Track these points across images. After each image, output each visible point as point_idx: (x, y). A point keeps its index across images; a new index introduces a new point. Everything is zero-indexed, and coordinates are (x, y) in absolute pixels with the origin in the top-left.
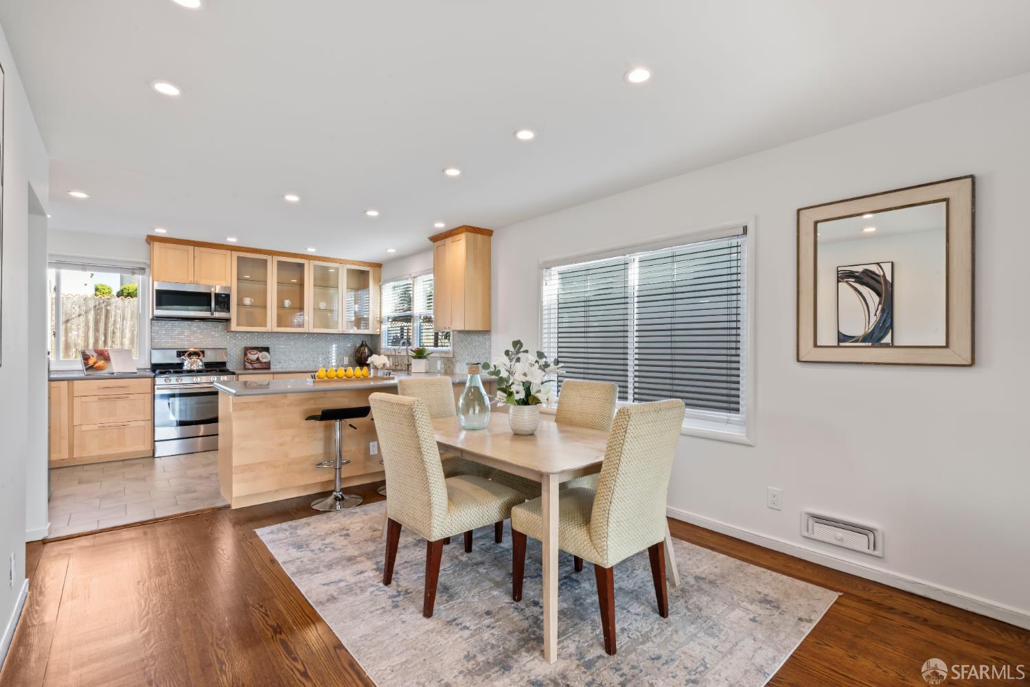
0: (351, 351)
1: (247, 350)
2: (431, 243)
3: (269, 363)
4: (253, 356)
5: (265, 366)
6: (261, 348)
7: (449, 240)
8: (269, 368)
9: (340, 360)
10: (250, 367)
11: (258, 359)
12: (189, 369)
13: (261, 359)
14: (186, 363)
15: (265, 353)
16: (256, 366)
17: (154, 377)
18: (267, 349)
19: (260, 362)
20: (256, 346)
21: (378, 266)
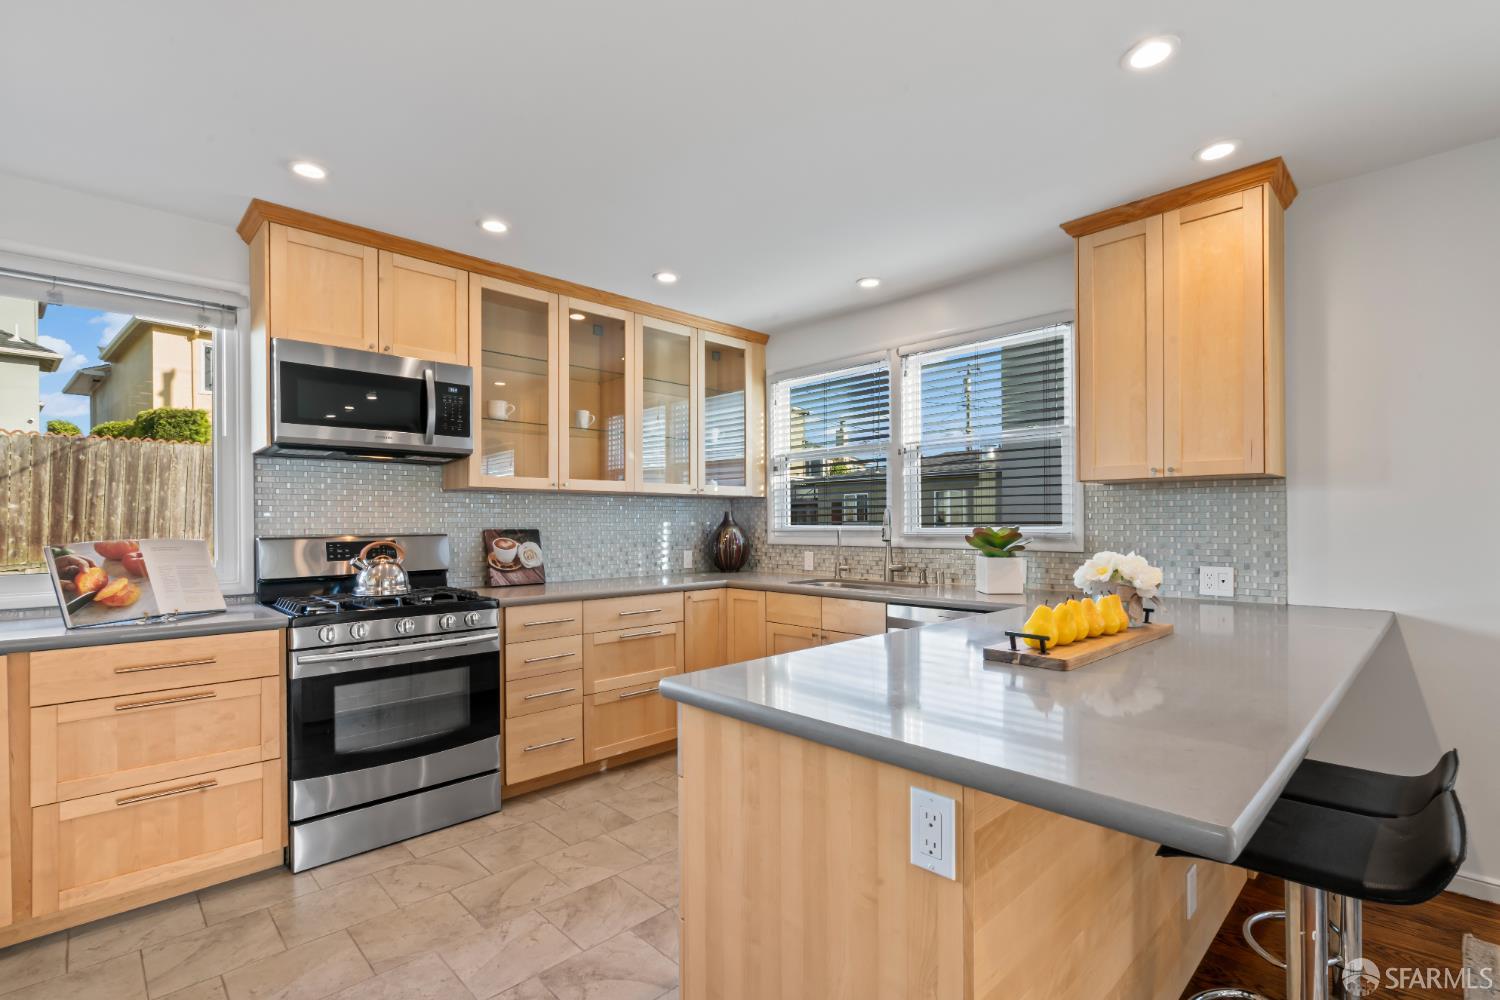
0: (696, 537)
1: (489, 538)
2: (1068, 238)
3: (541, 568)
4: (505, 553)
5: (534, 578)
6: (521, 531)
7: (1173, 217)
8: (540, 583)
9: (676, 558)
10: (502, 582)
11: (517, 560)
12: (371, 593)
13: (522, 559)
14: (362, 577)
15: (531, 545)
16: (515, 577)
17: (290, 626)
18: (533, 535)
19: (523, 568)
20: (510, 526)
21: (761, 339)
